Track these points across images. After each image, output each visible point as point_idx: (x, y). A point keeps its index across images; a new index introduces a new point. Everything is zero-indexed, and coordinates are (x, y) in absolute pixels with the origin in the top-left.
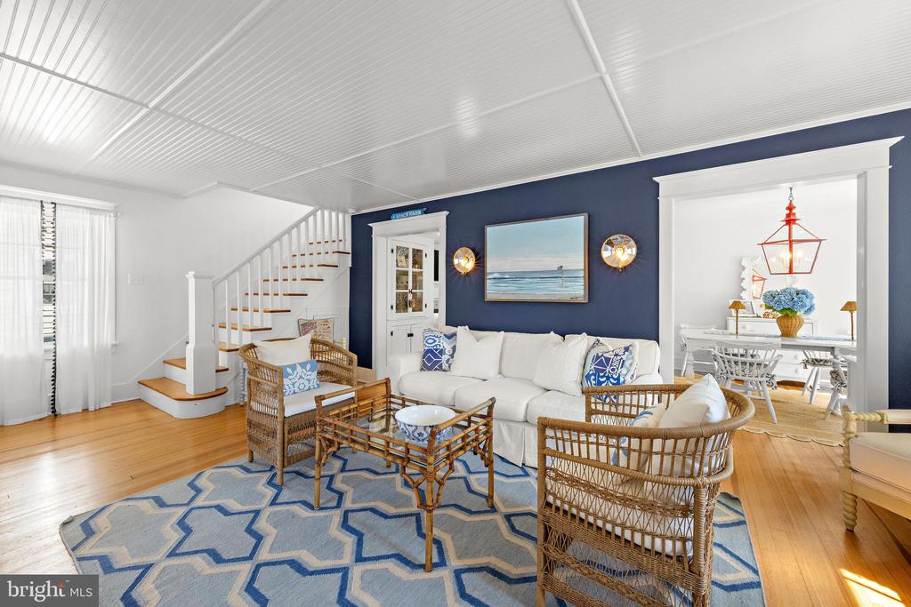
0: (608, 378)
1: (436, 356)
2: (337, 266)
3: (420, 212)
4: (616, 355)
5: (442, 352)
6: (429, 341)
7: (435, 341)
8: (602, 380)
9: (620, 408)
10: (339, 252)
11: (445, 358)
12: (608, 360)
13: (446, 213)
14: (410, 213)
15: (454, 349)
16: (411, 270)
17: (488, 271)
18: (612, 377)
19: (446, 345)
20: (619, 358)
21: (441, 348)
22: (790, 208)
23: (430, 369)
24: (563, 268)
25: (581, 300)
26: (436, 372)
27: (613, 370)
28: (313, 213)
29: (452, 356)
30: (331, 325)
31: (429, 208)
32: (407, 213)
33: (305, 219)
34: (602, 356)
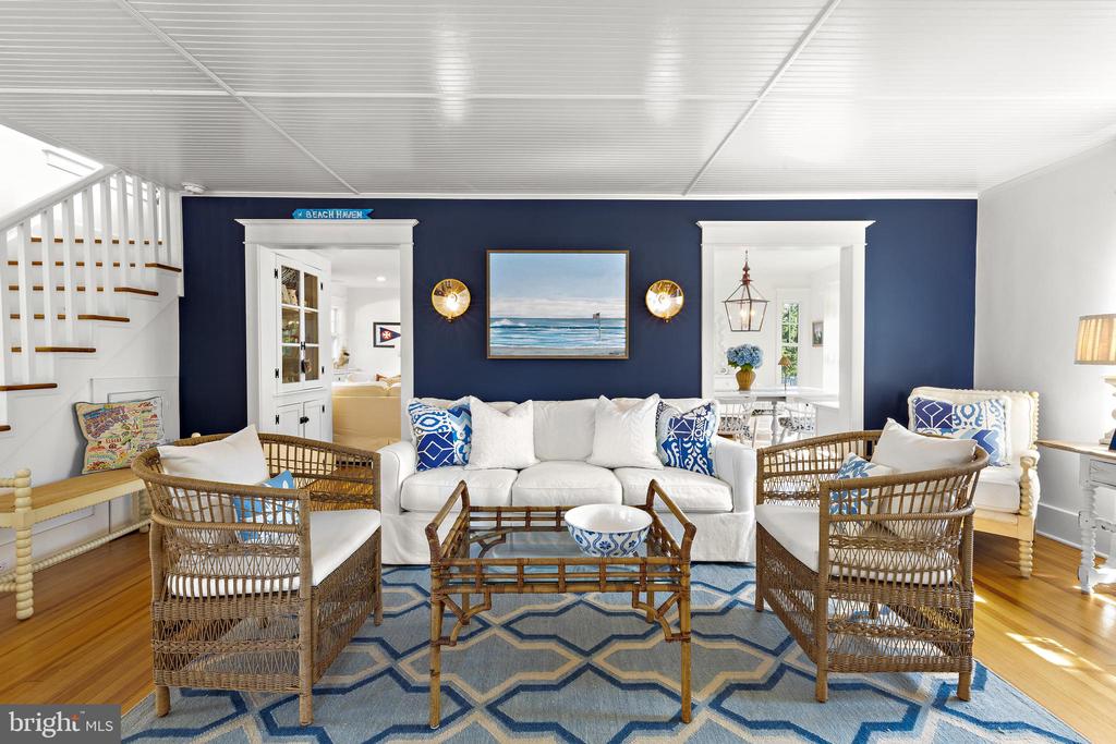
0: (694, 443)
1: (444, 444)
2: (156, 294)
3: (359, 214)
4: (699, 416)
5: (452, 437)
6: (427, 422)
7: (438, 421)
8: (687, 446)
9: (787, 466)
10: (159, 266)
11: (457, 444)
12: (690, 422)
13: (414, 222)
14: (339, 212)
15: (468, 431)
16: (303, 309)
17: (491, 316)
18: (699, 441)
19: (456, 425)
20: (702, 419)
21: (450, 430)
22: (746, 269)
23: (434, 465)
24: (601, 316)
25: (623, 356)
26: (445, 468)
27: (698, 433)
28: (102, 178)
29: (467, 441)
30: (157, 412)
31: (381, 209)
32: (331, 213)
33: (85, 187)
34: (682, 418)
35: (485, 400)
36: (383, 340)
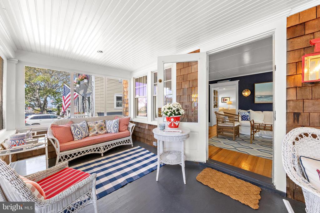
1: (246, 117)
3: (228, 81)
6: (243, 113)
13: (239, 81)
14: (225, 81)
16: (216, 96)
17: (255, 95)
19: (248, 114)
31: (232, 80)
32: (223, 81)
35: (254, 110)
36: (223, 101)
